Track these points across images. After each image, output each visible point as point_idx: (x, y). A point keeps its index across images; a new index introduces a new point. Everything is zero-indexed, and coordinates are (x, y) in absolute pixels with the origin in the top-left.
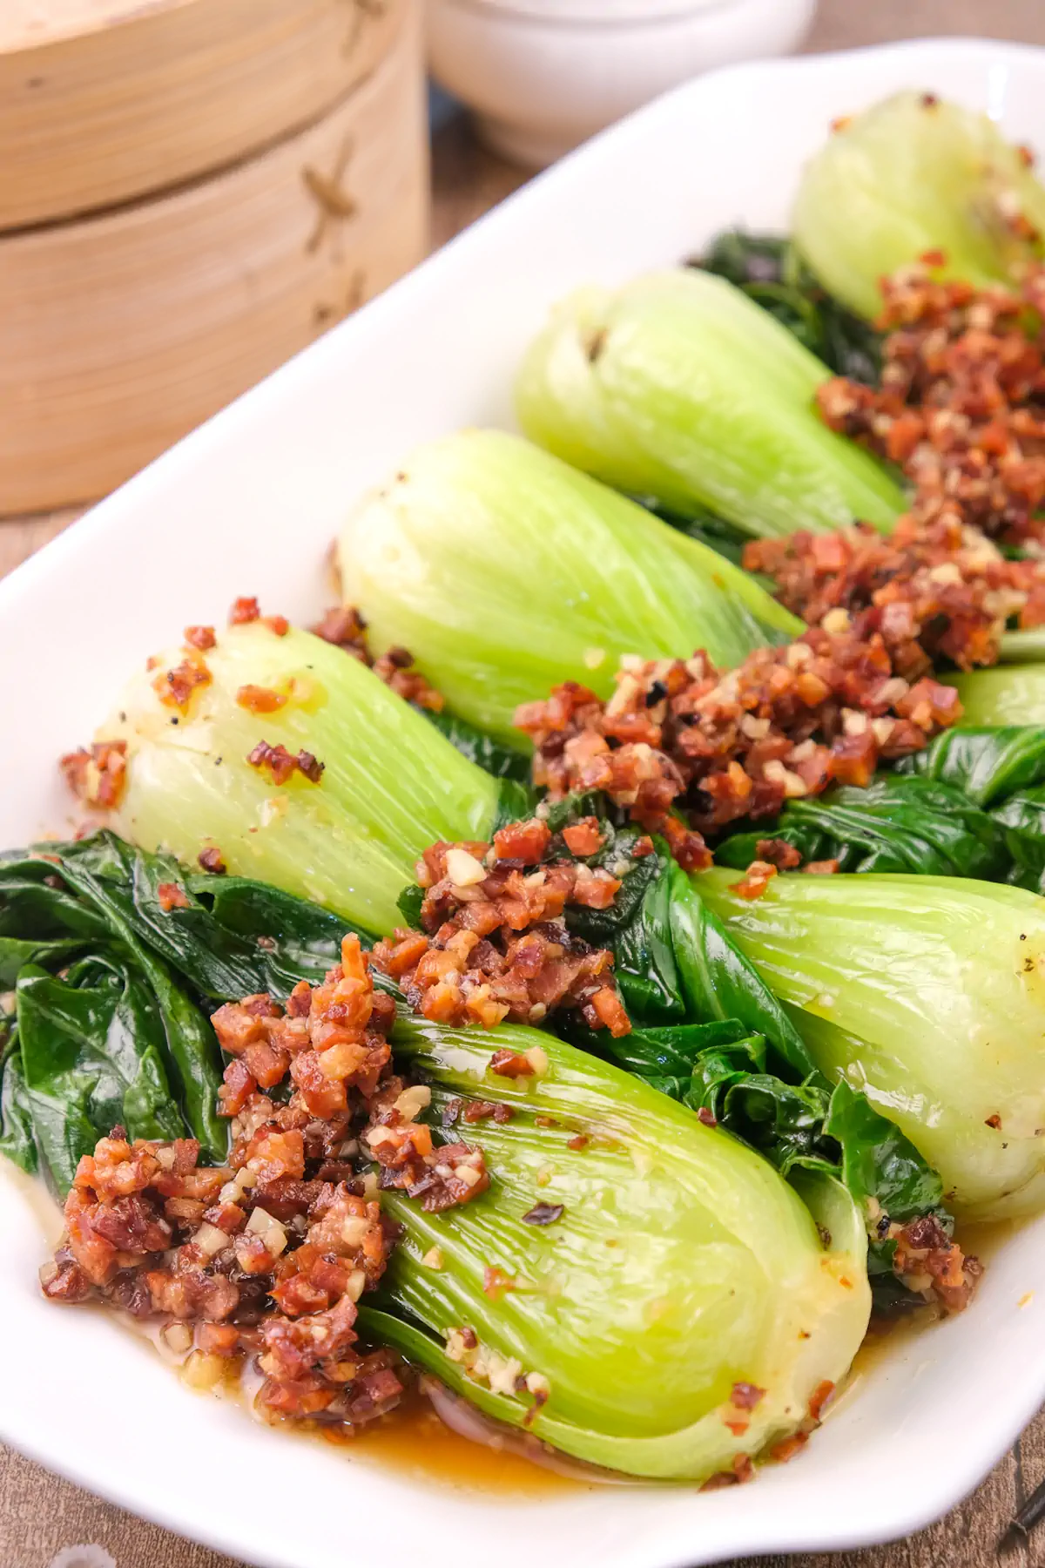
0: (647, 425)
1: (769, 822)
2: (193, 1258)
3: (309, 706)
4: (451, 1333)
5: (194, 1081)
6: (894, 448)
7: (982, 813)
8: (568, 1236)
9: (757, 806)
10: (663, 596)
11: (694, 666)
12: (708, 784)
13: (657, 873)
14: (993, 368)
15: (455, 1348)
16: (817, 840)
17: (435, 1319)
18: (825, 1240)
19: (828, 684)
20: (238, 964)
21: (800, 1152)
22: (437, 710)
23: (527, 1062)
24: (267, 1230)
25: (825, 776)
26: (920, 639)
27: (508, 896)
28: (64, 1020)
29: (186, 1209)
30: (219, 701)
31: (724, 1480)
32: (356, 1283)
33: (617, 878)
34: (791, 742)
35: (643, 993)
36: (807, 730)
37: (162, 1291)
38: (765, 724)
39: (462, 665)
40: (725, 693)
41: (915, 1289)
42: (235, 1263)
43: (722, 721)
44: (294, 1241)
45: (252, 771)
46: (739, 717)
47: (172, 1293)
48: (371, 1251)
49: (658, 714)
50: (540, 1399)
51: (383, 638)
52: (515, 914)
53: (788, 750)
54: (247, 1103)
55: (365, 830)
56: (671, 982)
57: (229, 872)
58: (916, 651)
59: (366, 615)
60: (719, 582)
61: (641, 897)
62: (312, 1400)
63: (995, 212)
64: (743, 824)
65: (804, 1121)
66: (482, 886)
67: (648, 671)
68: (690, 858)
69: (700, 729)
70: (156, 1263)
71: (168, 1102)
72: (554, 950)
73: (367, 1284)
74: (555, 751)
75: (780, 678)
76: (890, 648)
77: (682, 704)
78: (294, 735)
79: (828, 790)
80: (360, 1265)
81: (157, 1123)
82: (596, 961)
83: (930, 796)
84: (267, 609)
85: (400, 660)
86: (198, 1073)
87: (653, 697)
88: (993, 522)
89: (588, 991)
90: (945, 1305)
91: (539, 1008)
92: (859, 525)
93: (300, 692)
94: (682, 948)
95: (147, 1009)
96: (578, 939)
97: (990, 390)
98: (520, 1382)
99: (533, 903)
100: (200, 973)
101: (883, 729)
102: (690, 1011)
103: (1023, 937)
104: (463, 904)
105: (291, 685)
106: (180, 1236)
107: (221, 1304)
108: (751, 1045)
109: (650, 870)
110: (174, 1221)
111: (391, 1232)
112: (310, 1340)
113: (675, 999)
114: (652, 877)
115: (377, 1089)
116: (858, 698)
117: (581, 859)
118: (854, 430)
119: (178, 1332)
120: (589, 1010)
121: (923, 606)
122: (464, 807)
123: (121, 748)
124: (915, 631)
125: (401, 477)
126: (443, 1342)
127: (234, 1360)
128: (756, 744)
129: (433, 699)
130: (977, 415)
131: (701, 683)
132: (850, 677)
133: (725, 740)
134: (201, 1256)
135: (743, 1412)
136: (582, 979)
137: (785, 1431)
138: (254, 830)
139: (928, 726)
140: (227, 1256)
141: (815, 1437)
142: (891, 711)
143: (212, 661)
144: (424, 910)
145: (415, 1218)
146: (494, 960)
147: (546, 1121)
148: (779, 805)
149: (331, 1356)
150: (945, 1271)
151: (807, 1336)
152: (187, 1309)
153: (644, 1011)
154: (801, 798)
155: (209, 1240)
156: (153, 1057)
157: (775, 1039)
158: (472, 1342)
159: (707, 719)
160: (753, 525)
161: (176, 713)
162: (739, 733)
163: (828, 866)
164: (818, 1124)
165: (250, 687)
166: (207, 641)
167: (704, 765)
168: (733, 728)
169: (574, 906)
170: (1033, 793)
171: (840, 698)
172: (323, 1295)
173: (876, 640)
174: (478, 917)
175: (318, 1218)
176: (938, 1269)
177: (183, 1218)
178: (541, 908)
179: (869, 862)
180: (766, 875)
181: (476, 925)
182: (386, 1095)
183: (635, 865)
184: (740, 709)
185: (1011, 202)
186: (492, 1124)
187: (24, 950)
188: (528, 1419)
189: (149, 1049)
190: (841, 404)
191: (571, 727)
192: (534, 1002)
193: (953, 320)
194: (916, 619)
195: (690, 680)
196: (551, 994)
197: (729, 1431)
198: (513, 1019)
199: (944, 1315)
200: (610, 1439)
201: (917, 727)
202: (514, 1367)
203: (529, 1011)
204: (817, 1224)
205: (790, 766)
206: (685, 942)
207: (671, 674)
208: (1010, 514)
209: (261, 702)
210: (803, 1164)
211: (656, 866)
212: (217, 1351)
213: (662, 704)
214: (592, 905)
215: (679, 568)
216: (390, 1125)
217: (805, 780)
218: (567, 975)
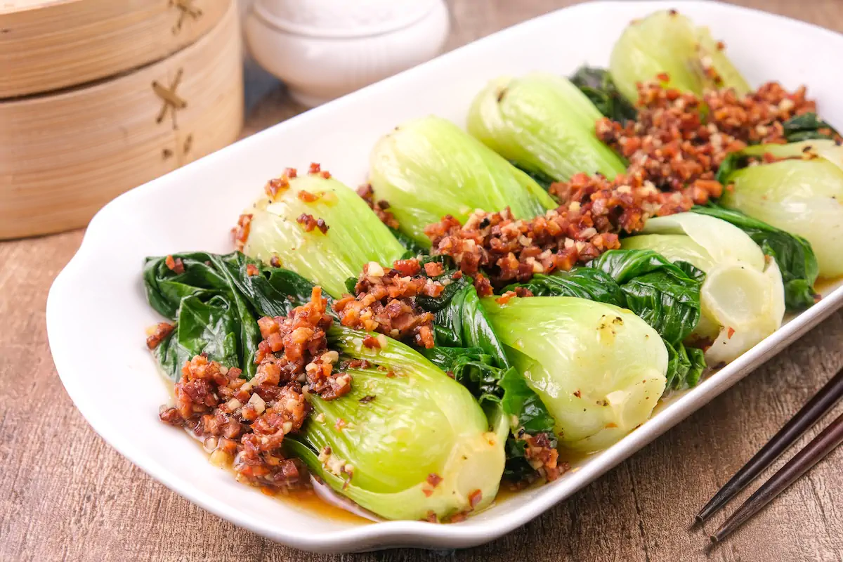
0: (519, 130)
1: (524, 281)
2: (224, 409)
3: (327, 203)
4: (321, 451)
5: (247, 348)
6: (626, 151)
7: (616, 285)
8: (374, 407)
9: (519, 274)
10: (501, 190)
11: (503, 214)
12: (500, 262)
13: (462, 287)
14: (678, 122)
15: (321, 458)
17: (317, 445)
18: (491, 427)
19: (561, 227)
20: (277, 304)
21: (488, 394)
22: (396, 228)
23: (377, 341)
24: (257, 402)
25: (552, 265)
26: (609, 216)
27: (392, 284)
28: (197, 318)
29: (225, 390)
30: (290, 195)
31: (422, 521)
32: (287, 426)
33: (443, 286)
34: (540, 250)
35: (444, 335)
36: (549, 246)
37: (208, 422)
38: (530, 240)
40: (513, 227)
41: (535, 468)
42: (241, 415)
43: (511, 236)
44: (268, 408)
45: (297, 224)
46: (518, 236)
47: (212, 423)
48: (297, 415)
49: (484, 233)
50: (350, 475)
51: (380, 196)
52: (393, 291)
53: (539, 253)
55: (342, 257)
56: (458, 331)
57: (281, 268)
58: (605, 220)
59: (375, 188)
60: (529, 189)
61: (453, 296)
62: (257, 473)
63: (699, 63)
64: (513, 281)
65: (491, 380)
66: (382, 279)
68: (482, 289)
69: (501, 239)
70: (210, 411)
71: (234, 355)
72: (408, 308)
73: (293, 428)
74: (436, 243)
75: (541, 222)
76: (593, 217)
77: (496, 230)
78: (318, 213)
79: (554, 270)
80: (291, 420)
82: (425, 316)
83: (595, 276)
84: (323, 168)
85: (383, 206)
86: (250, 345)
87: (485, 224)
88: (662, 182)
89: (419, 328)
90: (548, 477)
91: (395, 331)
92: (598, 174)
93: (326, 197)
94: (465, 318)
95: (236, 319)
96: (420, 307)
97: (675, 131)
98: (343, 468)
99: (402, 287)
100: (258, 304)
101: (580, 246)
102: (463, 344)
103: (604, 316)
104: (373, 285)
105: (323, 194)
106: (222, 401)
107: (230, 432)
108: (483, 357)
109: (459, 285)
110: (221, 396)
111: (308, 409)
112: (260, 443)
113: (458, 338)
114: (459, 288)
115: (317, 352)
116: (573, 234)
117: (431, 277)
118: (609, 141)
119: (211, 441)
120: (418, 337)
121: (611, 201)
123: (250, 216)
124: (606, 211)
125: (397, 129)
126: (318, 453)
127: (232, 455)
128: (525, 249)
129: (395, 224)
130: (666, 140)
131: (506, 220)
132: (571, 226)
133: (512, 244)
134: (227, 409)
135: (432, 486)
136: (418, 323)
138: (293, 249)
139: (601, 248)
140: (238, 412)
142: (587, 240)
143: (291, 182)
144: (356, 286)
145: (319, 403)
146: (381, 308)
147: (381, 368)
148: (529, 275)
149: (268, 451)
150: (548, 460)
151: (466, 458)
152: (217, 431)
153: (443, 342)
154: (540, 273)
155: (233, 404)
156: (232, 336)
158: (329, 452)
159: (504, 235)
161: (271, 199)
162: (518, 242)
164: (496, 381)
165: (304, 191)
166: (293, 174)
167: (503, 254)
168: (515, 240)
169: (423, 296)
171: (566, 233)
172: (272, 429)
173: (588, 214)
174: (378, 291)
175: (278, 400)
176: (545, 458)
177: (224, 395)
178: (405, 290)
180: (511, 295)
181: (376, 294)
182: (319, 354)
183: (453, 282)
184: (519, 231)
185: (708, 62)
186: (360, 369)
187: (191, 290)
188: (345, 486)
189: (231, 333)
190: (604, 128)
191: (445, 234)
192: (394, 328)
193: (668, 104)
194: (607, 207)
195: (502, 220)
196: (402, 327)
197: (424, 494)
198: (379, 330)
199: (548, 482)
200: (373, 493)
201: (595, 247)
202: (342, 462)
203: (390, 331)
204: (489, 423)
205: (538, 260)
206: (466, 314)
207: (494, 216)
208: (670, 179)
209: (307, 198)
210: (488, 398)
211: (462, 284)
212: (226, 450)
213: (488, 228)
214: (429, 294)
215: (513, 183)
216: (316, 363)
217: (544, 266)
218: (412, 320)
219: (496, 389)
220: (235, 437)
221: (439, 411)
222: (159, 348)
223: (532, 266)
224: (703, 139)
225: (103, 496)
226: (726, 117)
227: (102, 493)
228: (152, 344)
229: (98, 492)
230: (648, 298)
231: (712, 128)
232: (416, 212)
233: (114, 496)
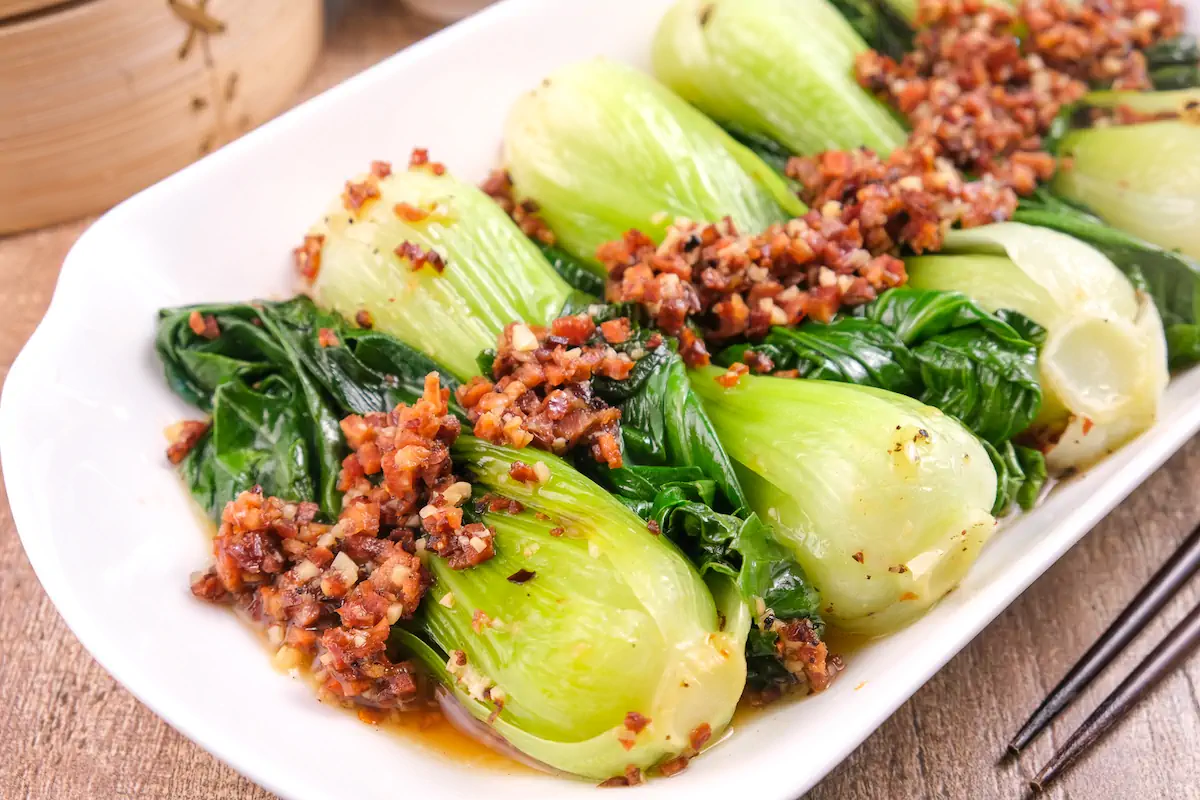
0: (735, 72)
1: (757, 340)
2: (292, 580)
3: (445, 222)
4: (452, 654)
5: (326, 467)
6: (903, 107)
7: (906, 349)
8: (534, 593)
9: (749, 327)
10: (714, 183)
11: (721, 227)
12: (718, 308)
13: (663, 361)
14: (984, 55)
15: (452, 666)
16: (788, 355)
17: (447, 644)
18: (722, 623)
19: (813, 249)
20: (368, 390)
21: (715, 561)
22: (549, 244)
23: (533, 472)
24: (347, 569)
25: (800, 313)
26: (886, 226)
27: (552, 362)
28: (244, 415)
29: (295, 547)
30: (381, 213)
31: (617, 783)
32: (395, 612)
33: (633, 360)
34: (781, 287)
35: (638, 442)
36: (798, 280)
37: (269, 601)
38: (764, 272)
39: (571, 215)
40: (737, 249)
41: (791, 671)
42: (320, 589)
43: (734, 266)
44: (363, 577)
45: (396, 259)
46: (746, 265)
47: (273, 602)
48: (409, 591)
49: (693, 257)
50: (499, 705)
52: (555, 375)
53: (780, 292)
54: (354, 482)
55: (468, 309)
56: (659, 437)
57: (374, 329)
58: (882, 234)
59: (515, 176)
60: (757, 176)
61: (648, 376)
64: (741, 339)
65: (718, 538)
66: (537, 354)
67: (693, 227)
68: (693, 358)
69: (719, 270)
70: (269, 580)
71: (304, 477)
72: (578, 403)
73: (404, 612)
74: (618, 275)
75: (783, 241)
76: (865, 231)
77: (709, 253)
78: (430, 238)
79: (803, 322)
80: (400, 600)
81: (294, 490)
82: (607, 413)
83: (871, 333)
84: (433, 158)
85: (529, 208)
86: (329, 459)
87: (692, 245)
88: (963, 158)
89: (597, 434)
90: (811, 686)
91: (560, 442)
92: (863, 149)
93: (442, 210)
94: (669, 414)
96: (598, 399)
97: (979, 69)
98: (487, 692)
99: (567, 368)
100: (340, 392)
101: (845, 282)
102: (670, 456)
103: (898, 428)
104: (521, 364)
105: (434, 206)
106: (288, 565)
107: (305, 615)
108: (703, 487)
109: (658, 358)
110: (287, 555)
111: (427, 579)
112: (353, 644)
113: (659, 449)
114: (658, 363)
115: (436, 481)
116: (834, 260)
117: (612, 345)
118: (876, 89)
119: (275, 632)
120: (596, 449)
121: (891, 203)
122: (543, 304)
123: (320, 239)
124: (882, 219)
125: (546, 83)
126: (446, 658)
127: (309, 653)
128: (757, 285)
129: (548, 236)
130: (966, 86)
131: (726, 238)
132: (832, 247)
133: (736, 279)
134: (297, 580)
135: (633, 733)
136: (596, 426)
137: (671, 754)
138: (392, 300)
139: (879, 284)
140: (315, 584)
141: (694, 763)
142: (856, 272)
143: (383, 186)
144: (494, 365)
145: (445, 572)
146: (536, 404)
147: (541, 515)
148: (765, 327)
149: (366, 658)
150: (812, 661)
151: (686, 685)
152: (283, 614)
153: (637, 454)
154: (783, 326)
155: (306, 570)
156: (301, 445)
157: (721, 482)
158: (463, 661)
159: (723, 264)
160: (797, 146)
161: (350, 214)
162: (745, 276)
163: (792, 373)
164: (729, 541)
165: (403, 203)
166: (383, 171)
167: (722, 295)
168: (741, 272)
169: (601, 377)
170: (944, 338)
171: (821, 260)
172: (370, 618)
173: (855, 224)
174: (530, 374)
175: (379, 564)
176: (806, 658)
177: (292, 554)
178: (573, 372)
179: (816, 374)
180: (740, 372)
181: (528, 380)
182: (439, 487)
183: (647, 353)
184: (748, 259)
186: (507, 514)
187: (232, 366)
188: (492, 719)
189: (299, 440)
190: (871, 68)
191: (631, 260)
192: (557, 435)
193: (965, 22)
194: (885, 212)
195: (718, 237)
196: (571, 433)
197: (620, 745)
198: (537, 444)
199: (811, 692)
201: (870, 284)
202: (486, 682)
203: (552, 442)
204: (718, 612)
205: (778, 303)
206: (672, 409)
207: (705, 232)
208: (975, 154)
209: (409, 214)
210: (714, 568)
211: (663, 356)
212: (300, 646)
213: (696, 251)
214: (612, 375)
215: (731, 166)
216: (436, 505)
217: (788, 313)
218: (585, 421)
219: (728, 552)
220: (312, 624)
221: (640, 608)
222: (187, 463)
223: (769, 316)
224: (1021, 80)
225: (86, 694)
226: (1059, 43)
227: (85, 688)
228: (173, 458)
229: (79, 687)
230: (958, 372)
231: (1035, 62)
232: (581, 219)
233: (103, 693)
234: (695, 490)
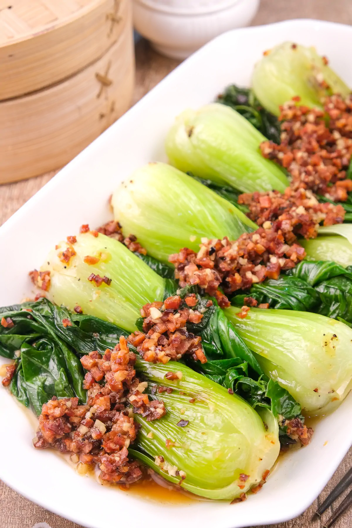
1: (247, 291)
2: (78, 435)
3: (106, 261)
4: (156, 457)
5: (76, 379)
6: (285, 163)
7: (313, 288)
8: (190, 430)
9: (244, 286)
10: (213, 218)
11: (224, 242)
12: (228, 279)
13: (214, 311)
14: (315, 136)
15: (157, 462)
16: (262, 297)
17: (151, 452)
18: (266, 427)
19: (265, 247)
20: (87, 342)
21: (258, 401)
22: (145, 255)
23: (176, 376)
24: (100, 426)
25: (265, 276)
26: (293, 231)
27: (169, 321)
28: (35, 361)
29: (76, 420)
30: (78, 261)
31: (238, 500)
32: (127, 443)
33: (202, 313)
34: (254, 265)
35: (210, 349)
36: (259, 261)
37: (70, 445)
38: (246, 260)
39: (152, 241)
40: (233, 251)
41: (293, 439)
42: (91, 436)
43: (233, 260)
44: (108, 429)
45: (89, 283)
46: (238, 258)
47: (73, 446)
48: (132, 433)
49: (213, 257)
50: (183, 478)
51: (128, 232)
52: (171, 327)
53: (253, 268)
54: (92, 386)
55: (124, 299)
56: (219, 346)
57: (84, 313)
58: (292, 234)
59: (122, 224)
60: (231, 211)
61: (209, 319)
62: (116, 478)
63: (315, 79)
64: (240, 292)
65: (260, 392)
66: (161, 318)
67: (210, 243)
68: (224, 304)
69: (225, 262)
70: (67, 436)
71: (68, 385)
72: (183, 337)
73: (131, 442)
74: (182, 269)
75: (251, 246)
76: (284, 234)
77: (220, 254)
78: (102, 271)
79: (265, 280)
80: (129, 437)
81: (65, 392)
82: (196, 340)
83: (297, 283)
84: (91, 228)
85: (133, 239)
86: (77, 376)
87: (212, 252)
88: (316, 188)
89: (194, 350)
90: (303, 443)
91: (179, 356)
92: (274, 191)
93: (103, 257)
94: (222, 335)
95: (60, 356)
96: (191, 333)
97: (314, 144)
98: (177, 473)
99: (177, 323)
100: (77, 346)
101: (282, 262)
102: (224, 355)
103: (324, 335)
104: (155, 324)
105: (100, 254)
106: (74, 428)
107: (87, 449)
108: (243, 366)
109: (212, 311)
110: (72, 424)
111: (137, 426)
112: (114, 461)
113: (220, 351)
114: (212, 313)
115: (131, 383)
116: (274, 251)
117: (191, 308)
118: (272, 158)
119: (75, 457)
120: (194, 355)
121: (294, 221)
122: (154, 291)
123: (49, 274)
124: (291, 229)
125: (131, 182)
126: (154, 459)
127: (92, 465)
128: (243, 266)
129: (143, 251)
130: (310, 152)
131: (226, 248)
132: (272, 244)
133: (234, 266)
134: (81, 435)
135: (243, 482)
136: (192, 346)
137: (255, 485)
138: (91, 301)
139: (296, 260)
140: (88, 434)
141: (264, 485)
142: (285, 256)
144: (144, 326)
145: (144, 423)
146: (165, 341)
147: (182, 393)
148: (250, 285)
149: (121, 466)
150: (302, 434)
151: (261, 459)
152: (77, 450)
153: (211, 354)
154: (257, 283)
155: (83, 429)
156: (63, 371)
157: (250, 363)
158: (163, 461)
159: (228, 259)
160: (241, 189)
161: (65, 265)
162: (238, 263)
163: (266, 305)
164: (264, 393)
165: (88, 256)
166: (73, 240)
167: (227, 273)
168: (236, 262)
169: (189, 323)
170: (328, 282)
171: (269, 251)
172: (118, 447)
173: (280, 232)
174: (160, 328)
175: (115, 423)
176: (300, 433)
177: (75, 423)
178: (179, 325)
179: (278, 306)
180: (247, 311)
181: (160, 331)
182: (134, 384)
183: (207, 309)
184: (238, 256)
185: (320, 77)
186: (166, 393)
187: (22, 338)
188: (180, 483)
189: (62, 369)
190: (268, 150)
191: (186, 262)
192: (178, 353)
193: (303, 119)
194: (292, 225)
195: (222, 246)
196: (183, 351)
197: (239, 488)
198: (172, 361)
200: (203, 489)
201: (292, 261)
202: (175, 468)
203: (176, 357)
204: (264, 422)
205: (254, 273)
206: (222, 333)
207: (217, 244)
208: (321, 186)
209: (91, 261)
210: (259, 405)
211: (213, 309)
212: (86, 462)
213: (214, 254)
214: (194, 322)
215: (218, 207)
216: (136, 395)
217: (258, 277)
218: (187, 345)
219: (263, 397)
220: (90, 452)
221: (237, 432)
222: (11, 385)
223: (251, 280)
224: (332, 144)
226: (345, 126)
228: (6, 384)
230: (336, 296)
231: (336, 135)
234: (241, 369)
